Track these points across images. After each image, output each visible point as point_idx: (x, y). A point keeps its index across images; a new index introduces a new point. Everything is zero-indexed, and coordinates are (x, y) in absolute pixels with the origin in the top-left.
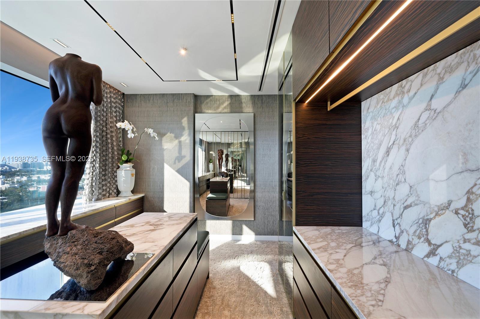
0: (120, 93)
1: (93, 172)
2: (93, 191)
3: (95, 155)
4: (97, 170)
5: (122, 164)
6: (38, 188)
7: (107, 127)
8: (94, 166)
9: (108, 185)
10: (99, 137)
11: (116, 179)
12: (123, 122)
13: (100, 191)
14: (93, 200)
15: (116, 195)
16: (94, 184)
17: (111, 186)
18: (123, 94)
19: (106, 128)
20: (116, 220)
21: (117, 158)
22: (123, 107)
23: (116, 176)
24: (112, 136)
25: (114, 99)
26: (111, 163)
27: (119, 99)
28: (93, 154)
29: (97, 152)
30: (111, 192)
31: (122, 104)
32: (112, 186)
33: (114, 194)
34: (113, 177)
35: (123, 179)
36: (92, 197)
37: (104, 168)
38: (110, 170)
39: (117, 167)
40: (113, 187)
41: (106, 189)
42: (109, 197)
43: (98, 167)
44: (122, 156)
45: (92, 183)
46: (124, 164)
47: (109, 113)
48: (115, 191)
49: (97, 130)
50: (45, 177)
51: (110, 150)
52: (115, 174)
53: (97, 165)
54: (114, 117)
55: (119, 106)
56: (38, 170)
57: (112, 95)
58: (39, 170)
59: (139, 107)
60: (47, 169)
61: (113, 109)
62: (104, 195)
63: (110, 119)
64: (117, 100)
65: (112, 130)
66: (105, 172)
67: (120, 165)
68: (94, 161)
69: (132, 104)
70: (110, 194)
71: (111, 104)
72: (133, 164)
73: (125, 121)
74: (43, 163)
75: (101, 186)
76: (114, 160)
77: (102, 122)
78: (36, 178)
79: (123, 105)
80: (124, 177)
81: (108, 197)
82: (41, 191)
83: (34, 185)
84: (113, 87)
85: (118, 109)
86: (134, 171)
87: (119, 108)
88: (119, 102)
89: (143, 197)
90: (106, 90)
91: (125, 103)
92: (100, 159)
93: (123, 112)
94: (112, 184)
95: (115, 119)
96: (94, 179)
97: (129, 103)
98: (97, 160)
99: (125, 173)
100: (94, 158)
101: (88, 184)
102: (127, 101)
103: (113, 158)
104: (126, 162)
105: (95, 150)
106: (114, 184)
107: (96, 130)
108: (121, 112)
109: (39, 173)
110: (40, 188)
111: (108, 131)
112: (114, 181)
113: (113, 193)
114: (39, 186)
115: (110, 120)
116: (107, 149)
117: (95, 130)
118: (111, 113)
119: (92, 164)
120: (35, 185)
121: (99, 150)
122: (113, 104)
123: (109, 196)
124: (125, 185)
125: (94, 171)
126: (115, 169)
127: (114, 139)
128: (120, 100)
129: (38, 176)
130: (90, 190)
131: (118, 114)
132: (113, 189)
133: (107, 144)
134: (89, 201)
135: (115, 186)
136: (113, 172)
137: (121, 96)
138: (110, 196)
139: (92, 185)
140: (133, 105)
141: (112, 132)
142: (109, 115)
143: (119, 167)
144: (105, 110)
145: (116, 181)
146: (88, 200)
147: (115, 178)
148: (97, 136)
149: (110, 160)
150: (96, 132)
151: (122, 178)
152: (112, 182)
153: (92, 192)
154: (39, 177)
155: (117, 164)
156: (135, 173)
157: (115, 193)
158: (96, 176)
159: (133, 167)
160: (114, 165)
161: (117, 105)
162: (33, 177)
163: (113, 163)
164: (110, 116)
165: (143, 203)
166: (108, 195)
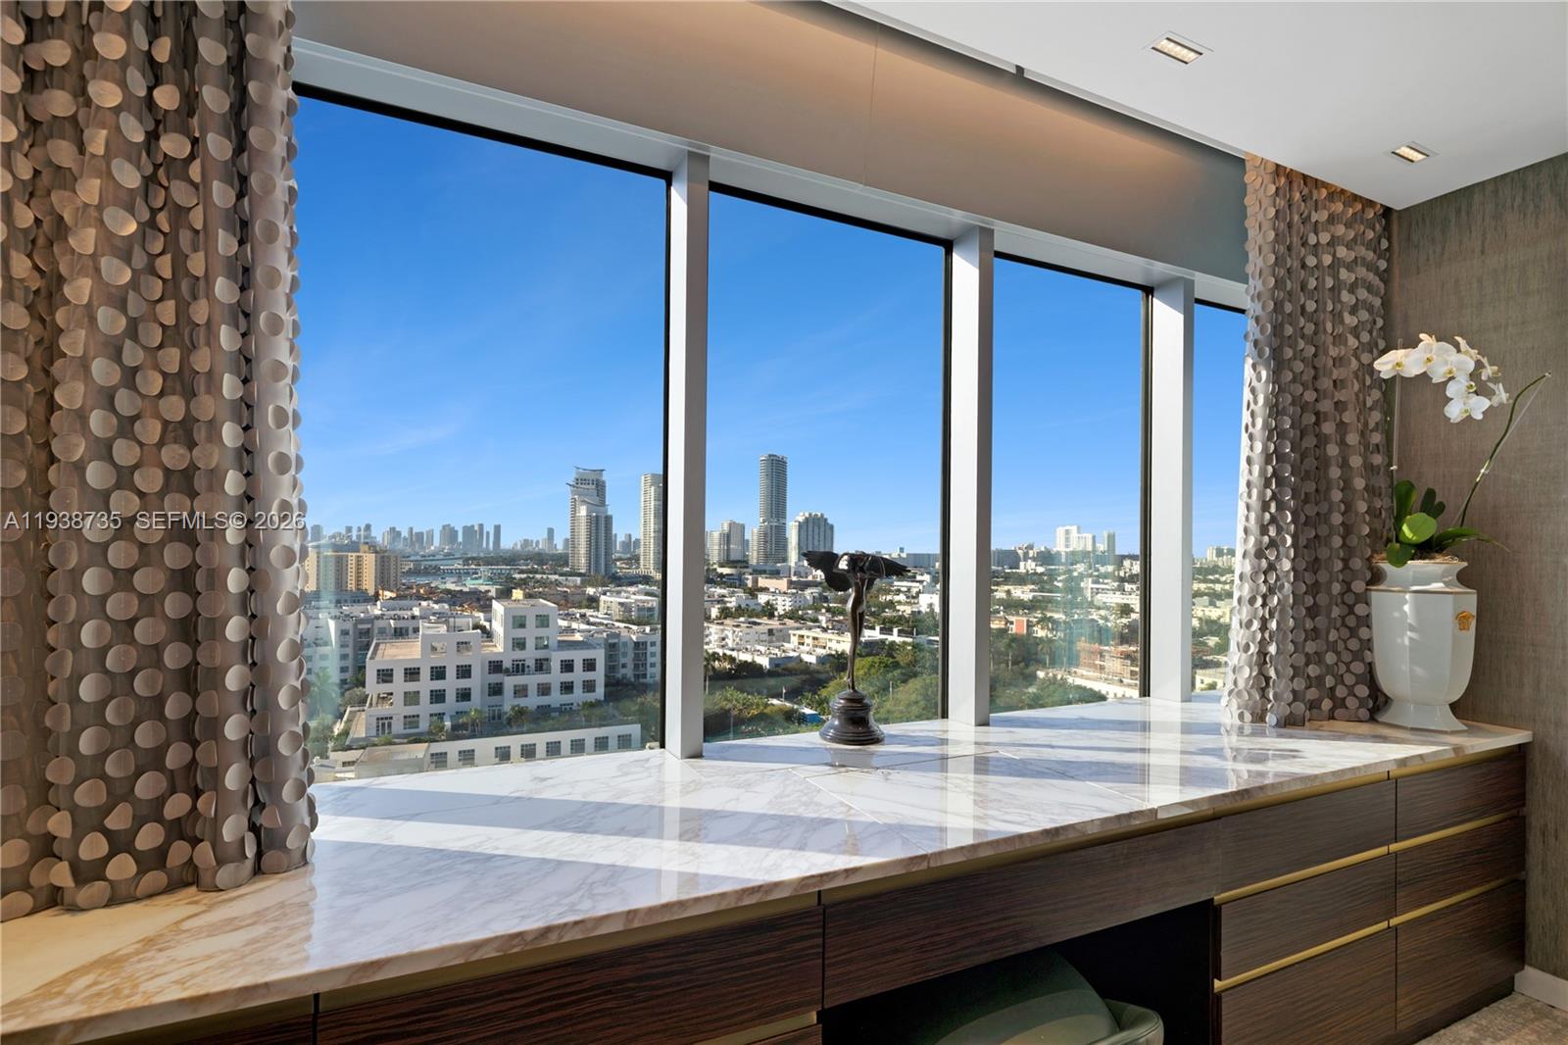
0: (1370, 214)
1: (1264, 597)
2: (1267, 679)
3: (1273, 520)
4: (1283, 586)
5: (1399, 561)
6: (1007, 622)
7: (1319, 387)
8: (1271, 567)
9: (1330, 658)
10: (1292, 435)
11: (1363, 632)
12: (1413, 343)
13: (1299, 684)
14: (1271, 719)
15: (1364, 713)
16: (1272, 649)
17: (1343, 668)
18: (1387, 212)
19: (1316, 390)
20: (1394, 847)
21: (1366, 530)
22: (1385, 277)
23: (1366, 621)
24: (1342, 427)
25: (1348, 247)
26: (1342, 554)
27: (1368, 246)
28: (1267, 516)
29: (1281, 507)
30: (1341, 692)
31: (1383, 265)
32: (1348, 665)
33: (1358, 708)
34: (1351, 621)
35: (1411, 639)
36: (1263, 705)
37: (1309, 578)
38: (1336, 588)
39: (1368, 576)
40: (1348, 670)
41: (1320, 679)
42: (1332, 717)
43: (1288, 572)
44: (1399, 521)
45: (1263, 644)
46: (1409, 562)
47: (1329, 317)
48: (1363, 691)
49: (1280, 408)
50: (1023, 593)
51: (1337, 496)
52: (1360, 609)
53: (1286, 565)
54: (1351, 333)
55: (1371, 277)
56: (1007, 571)
57: (1340, 230)
58: (1009, 571)
59: (1483, 252)
60: (1028, 571)
61: (1345, 296)
62: (1313, 705)
63: (1331, 347)
64: (1363, 251)
65: (1342, 399)
66: (1314, 598)
67: (1386, 566)
68: (1273, 544)
69: (1438, 250)
70: (1339, 703)
71: (1336, 277)
72: (1465, 564)
73: (1422, 336)
74: (1017, 553)
75: (1300, 660)
76: (1354, 541)
77: (1299, 366)
78: (1003, 595)
79: (1385, 271)
80: (1412, 628)
81: (1326, 714)
82: (1014, 631)
83: (999, 613)
84: (1343, 191)
85: (1363, 294)
86: (1470, 601)
87: (1369, 288)
88: (1370, 255)
89: (1520, 745)
90: (1313, 213)
91: (1395, 256)
92: (1294, 537)
93: (1386, 303)
94: (1346, 657)
95: (1352, 342)
96: (1273, 625)
97: (1417, 247)
98: (1284, 541)
99: (1418, 609)
100: (1272, 532)
101: (1247, 648)
102: (1409, 239)
103: (1347, 529)
104: (1426, 549)
105: (1274, 497)
106: (1357, 656)
107: (1276, 404)
108: (1377, 302)
109: (1008, 579)
110: (1012, 623)
111: (1326, 406)
112: (1354, 644)
113: (1351, 703)
114: (1011, 618)
115: (1333, 352)
116: (1323, 488)
117: (1273, 406)
118: (1337, 317)
119: (1264, 560)
120: (1002, 613)
121: (1293, 498)
122: (1344, 274)
123: (1332, 710)
124: (1419, 671)
125: (1271, 591)
126: (1358, 586)
127: (1352, 439)
128: (1373, 246)
129: (1006, 588)
130: (1254, 674)
131: (1364, 315)
132: (1349, 679)
133: (1323, 463)
134: (1252, 722)
135: (1358, 668)
136: (1350, 599)
137: (1378, 226)
138: (1337, 712)
139: (1263, 653)
140: (1443, 254)
141: (1340, 406)
142: (1329, 327)
143: (1377, 577)
144: (1311, 306)
145: (1368, 645)
146: (1248, 717)
147: (1358, 626)
148: (1282, 435)
149: (1337, 541)
150: (1277, 413)
151: (1403, 635)
152: (1347, 649)
153: (1264, 685)
154: (1008, 592)
155: (1369, 559)
156: (1475, 614)
157: (1362, 702)
158: (1282, 612)
159: (1463, 578)
160: (1357, 563)
161: (1362, 272)
162: (996, 591)
163: (1347, 557)
164: (1330, 332)
165: (1523, 785)
166: (1327, 704)
